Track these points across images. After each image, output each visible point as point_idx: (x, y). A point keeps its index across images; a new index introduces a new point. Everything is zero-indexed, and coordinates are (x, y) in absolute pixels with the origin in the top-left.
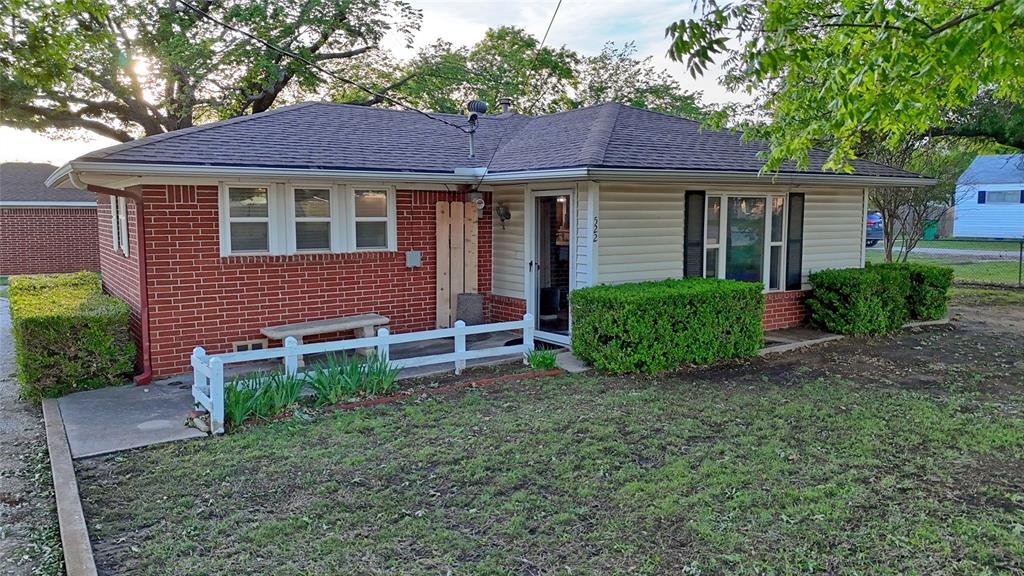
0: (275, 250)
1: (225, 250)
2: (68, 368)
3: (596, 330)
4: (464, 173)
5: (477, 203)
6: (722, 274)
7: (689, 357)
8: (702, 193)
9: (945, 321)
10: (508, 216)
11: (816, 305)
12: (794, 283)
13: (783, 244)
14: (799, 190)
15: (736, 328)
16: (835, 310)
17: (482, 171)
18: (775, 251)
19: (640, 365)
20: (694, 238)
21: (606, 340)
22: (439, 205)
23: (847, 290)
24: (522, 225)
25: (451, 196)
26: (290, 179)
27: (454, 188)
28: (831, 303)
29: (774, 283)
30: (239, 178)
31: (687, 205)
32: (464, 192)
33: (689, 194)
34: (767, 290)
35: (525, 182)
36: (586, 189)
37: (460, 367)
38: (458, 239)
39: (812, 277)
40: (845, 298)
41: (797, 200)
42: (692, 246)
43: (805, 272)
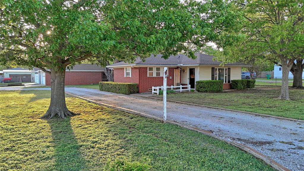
0: (153, 76)
1: (148, 76)
2: (132, 91)
3: (200, 86)
4: (179, 65)
5: (179, 70)
6: (217, 79)
7: (213, 90)
8: (214, 68)
9: (254, 89)
10: (184, 71)
11: (232, 85)
12: (229, 82)
13: (227, 76)
14: (229, 67)
15: (219, 87)
16: (235, 86)
17: (182, 65)
18: (226, 77)
19: (206, 90)
20: (213, 74)
21: (201, 87)
22: (174, 70)
23: (237, 82)
24: (187, 73)
25: (176, 68)
26: (156, 66)
27: (176, 67)
28: (234, 84)
29: (226, 82)
30: (150, 66)
31: (212, 70)
32: (178, 68)
33: (212, 68)
34: (224, 83)
35: (187, 66)
36: (198, 67)
37: (181, 91)
38: (177, 75)
39: (232, 81)
40: (236, 84)
41: (229, 69)
42: (213, 76)
43: (231, 80)
